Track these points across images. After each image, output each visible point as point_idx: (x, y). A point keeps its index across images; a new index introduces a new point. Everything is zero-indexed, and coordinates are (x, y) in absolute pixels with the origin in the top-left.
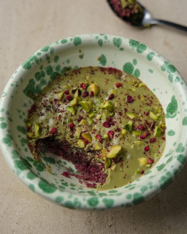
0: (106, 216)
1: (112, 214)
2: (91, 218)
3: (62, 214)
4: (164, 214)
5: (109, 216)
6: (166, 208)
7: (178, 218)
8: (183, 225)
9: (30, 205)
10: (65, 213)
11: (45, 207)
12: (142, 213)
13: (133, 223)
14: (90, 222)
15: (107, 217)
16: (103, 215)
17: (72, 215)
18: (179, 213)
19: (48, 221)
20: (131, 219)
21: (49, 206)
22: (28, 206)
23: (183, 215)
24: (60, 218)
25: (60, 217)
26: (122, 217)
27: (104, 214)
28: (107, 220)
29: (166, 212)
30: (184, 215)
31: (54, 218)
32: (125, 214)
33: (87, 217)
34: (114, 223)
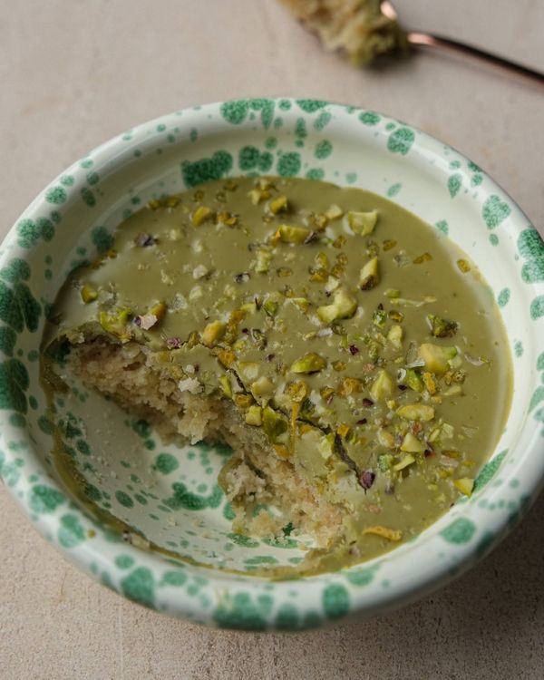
0: (256, 650)
1: (276, 644)
2: (210, 658)
3: (122, 651)
4: (435, 639)
5: (266, 651)
6: (440, 620)
7: (479, 650)
8: (494, 670)
9: (22, 628)
10: (132, 649)
11: (68, 631)
12: (367, 639)
13: (341, 670)
14: (208, 672)
15: (260, 653)
16: (248, 647)
17: (151, 653)
18: (482, 633)
19: (78, 673)
20: (333, 658)
21: (80, 629)
22: (18, 631)
23: (493, 640)
24: (115, 663)
25: (116, 659)
26: (305, 651)
27: (251, 645)
28: (261, 664)
29: (440, 632)
30: (497, 637)
31: (96, 663)
32: (314, 644)
33: (200, 656)
34: (281, 672)
